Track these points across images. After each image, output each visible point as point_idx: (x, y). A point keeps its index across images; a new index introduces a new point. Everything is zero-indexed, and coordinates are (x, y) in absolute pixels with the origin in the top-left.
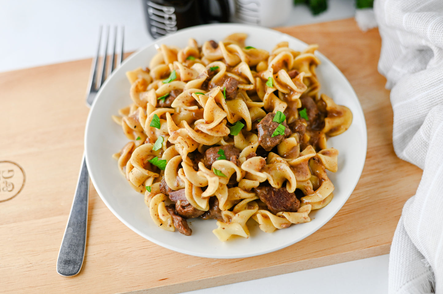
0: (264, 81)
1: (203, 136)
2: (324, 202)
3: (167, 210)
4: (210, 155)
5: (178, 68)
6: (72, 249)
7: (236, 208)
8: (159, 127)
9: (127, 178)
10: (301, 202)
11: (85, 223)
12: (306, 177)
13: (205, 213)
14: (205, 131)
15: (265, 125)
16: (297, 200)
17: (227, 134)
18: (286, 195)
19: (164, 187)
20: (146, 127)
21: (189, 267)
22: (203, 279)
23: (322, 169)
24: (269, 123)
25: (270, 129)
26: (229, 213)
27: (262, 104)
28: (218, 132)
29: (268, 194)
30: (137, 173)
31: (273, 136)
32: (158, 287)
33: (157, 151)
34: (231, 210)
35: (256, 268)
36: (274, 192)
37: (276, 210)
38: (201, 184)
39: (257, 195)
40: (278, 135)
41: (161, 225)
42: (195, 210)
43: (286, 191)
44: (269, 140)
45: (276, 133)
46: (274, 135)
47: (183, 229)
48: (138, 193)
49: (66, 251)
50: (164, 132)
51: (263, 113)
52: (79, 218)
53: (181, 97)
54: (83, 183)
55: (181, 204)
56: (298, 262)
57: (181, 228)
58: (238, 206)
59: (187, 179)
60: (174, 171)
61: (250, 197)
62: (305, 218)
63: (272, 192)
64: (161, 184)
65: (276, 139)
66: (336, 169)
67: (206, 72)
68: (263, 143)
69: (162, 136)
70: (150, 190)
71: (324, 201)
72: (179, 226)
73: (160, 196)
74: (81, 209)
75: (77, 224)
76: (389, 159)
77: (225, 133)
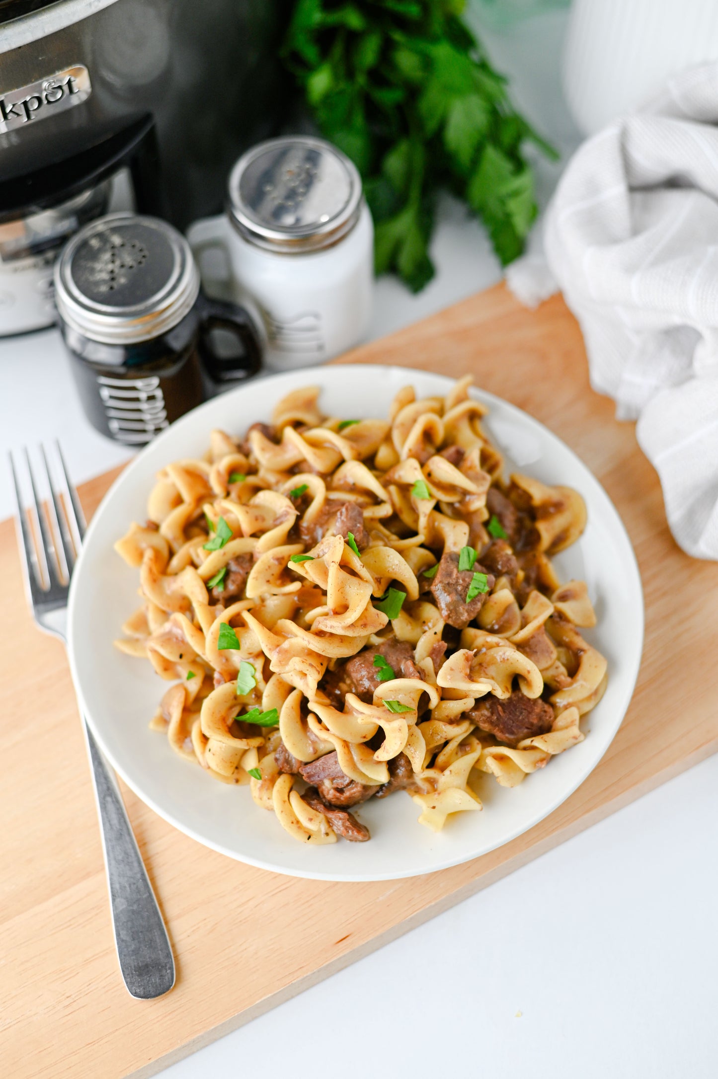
0: (405, 489)
1: (336, 641)
2: (596, 695)
3: (309, 804)
4: (359, 673)
5: (226, 511)
6: (141, 939)
7: (441, 759)
8: (237, 646)
9: (203, 764)
10: (553, 706)
11: (144, 880)
12: (551, 659)
13: (384, 787)
14: (339, 631)
15: (448, 584)
16: (546, 707)
17: (383, 625)
18: (524, 705)
19: (287, 761)
20: (208, 653)
21: (381, 898)
22: (418, 912)
23: (571, 630)
24: (454, 576)
25: (460, 588)
26: (431, 773)
27: (421, 538)
28: (365, 625)
29: (492, 713)
30: (223, 749)
31: (468, 600)
32: (338, 957)
33: (248, 694)
34: (431, 766)
36: (503, 706)
37: (514, 739)
38: (364, 737)
39: (472, 722)
40: (477, 596)
41: (308, 839)
42: (365, 788)
43: (523, 696)
44: (464, 609)
45: (472, 592)
46: (470, 597)
47: (357, 832)
48: (231, 787)
49: (130, 949)
50: (251, 652)
51: (427, 555)
52: (129, 873)
53: (259, 572)
54: (109, 799)
55: (335, 786)
57: (353, 833)
58: (445, 754)
59: (334, 735)
60: (297, 725)
61: (460, 732)
62: (575, 738)
63: (498, 706)
64: (277, 756)
65: (476, 604)
66: (594, 620)
67: (290, 507)
68: (452, 618)
69: (247, 661)
70: (259, 776)
71: (596, 693)
72: (346, 830)
73: (284, 782)
74: (126, 854)
75: (130, 886)
76: (672, 563)
77: (381, 624)
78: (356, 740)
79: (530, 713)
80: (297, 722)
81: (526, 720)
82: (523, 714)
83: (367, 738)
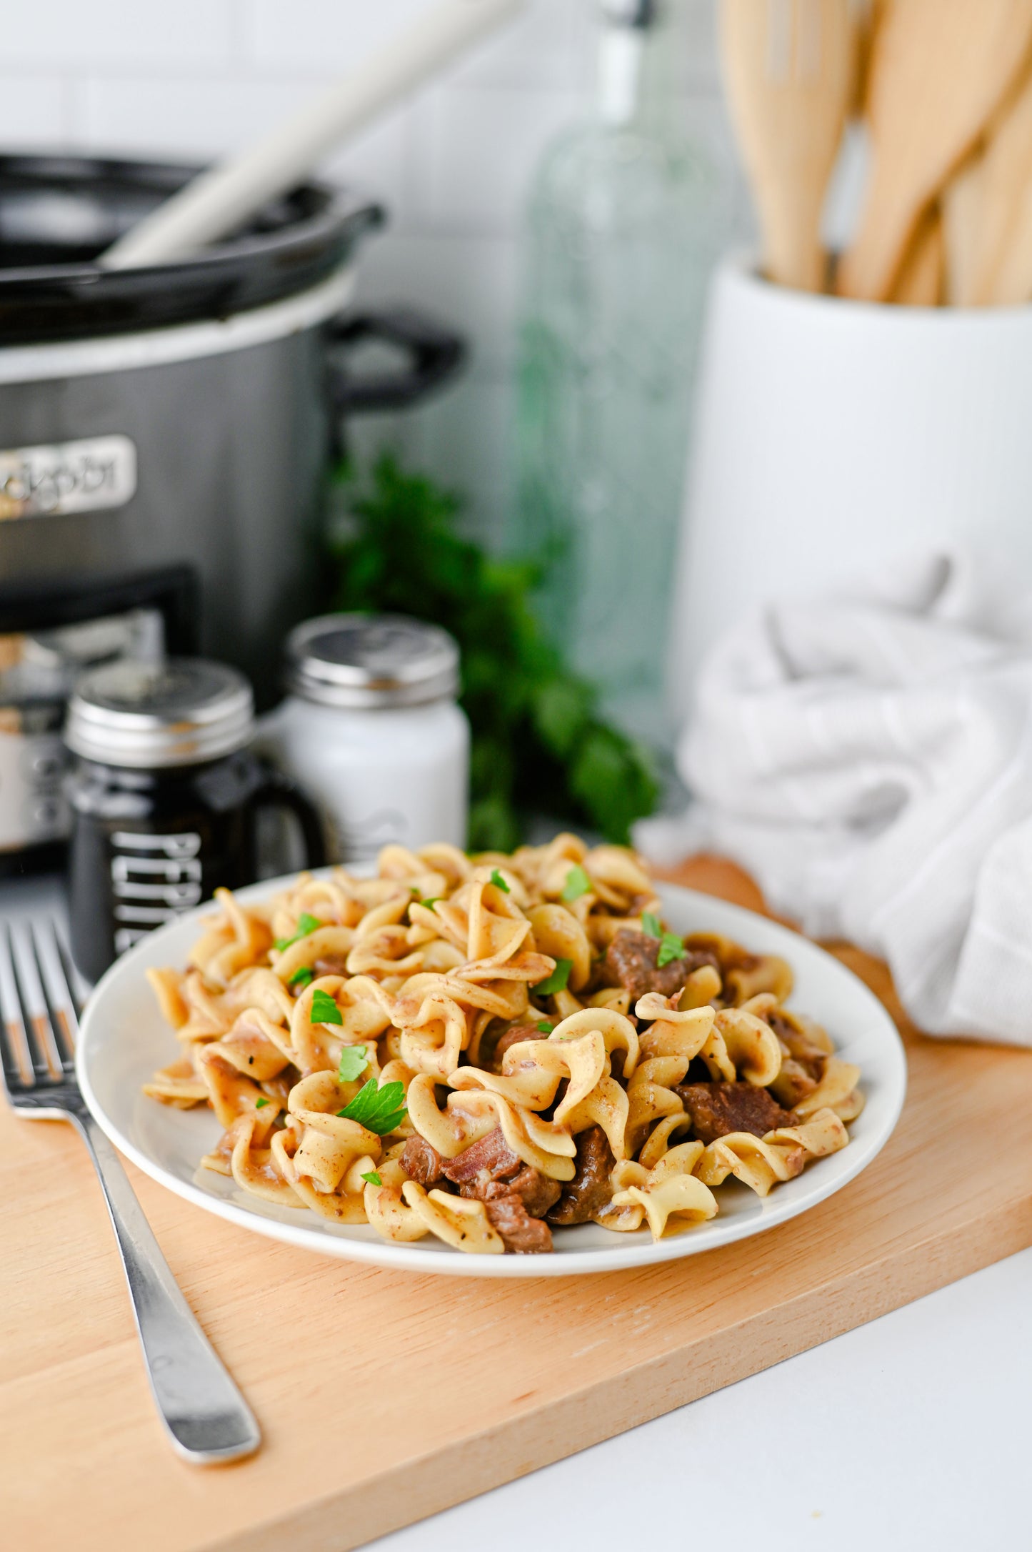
2: (853, 1102)
7: (648, 1150)
8: (339, 1022)
13: (567, 1189)
15: (632, 943)
16: (786, 1112)
17: (550, 969)
18: (755, 1101)
19: (420, 1159)
21: (576, 1355)
24: (638, 936)
25: (647, 949)
26: (636, 1169)
28: (525, 967)
29: (713, 1098)
30: (322, 1147)
31: (661, 964)
34: (636, 1157)
35: (760, 1311)
36: (726, 1094)
38: (537, 1098)
39: (687, 1105)
40: (671, 963)
41: (462, 1238)
42: (542, 1178)
44: (655, 975)
45: (664, 956)
46: (662, 960)
50: (358, 1030)
55: (494, 1175)
56: (857, 1272)
57: (529, 1223)
58: (653, 1141)
59: (492, 1091)
60: (433, 1105)
62: (836, 1129)
63: (720, 1093)
64: (406, 1158)
65: (671, 972)
70: (380, 1182)
72: (520, 1219)
77: (545, 967)
78: (524, 1101)
79: (766, 1113)
80: (430, 1101)
81: (764, 1122)
82: (756, 1112)
83: (540, 1102)
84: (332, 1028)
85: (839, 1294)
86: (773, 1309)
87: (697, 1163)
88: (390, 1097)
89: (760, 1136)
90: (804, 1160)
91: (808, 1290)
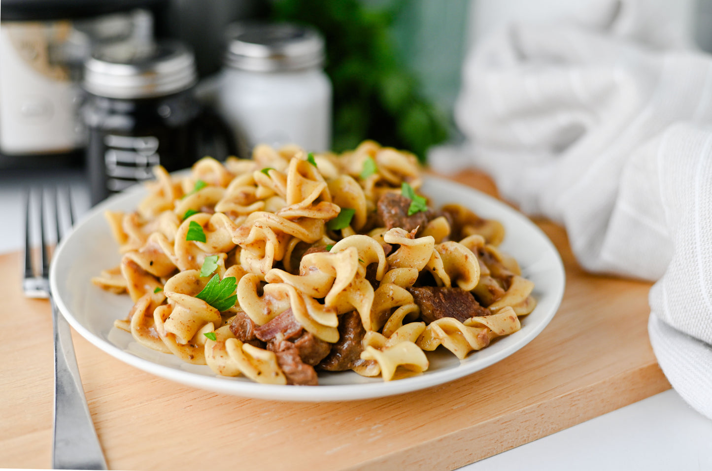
7: (388, 326)
8: (204, 240)
13: (334, 348)
15: (393, 200)
17: (336, 212)
18: (463, 299)
20: (177, 248)
21: (328, 452)
25: (402, 205)
26: (380, 337)
28: (320, 210)
29: (434, 296)
30: (182, 315)
31: (410, 213)
34: (380, 331)
36: (444, 294)
38: (316, 290)
39: (416, 300)
40: (417, 212)
41: (259, 375)
42: (315, 340)
43: (462, 291)
44: (406, 221)
45: (413, 209)
46: (411, 211)
50: (215, 246)
55: (286, 337)
58: (392, 320)
59: (288, 285)
60: (254, 292)
62: (512, 318)
63: (440, 293)
65: (417, 219)
70: (214, 337)
71: (527, 302)
77: (333, 210)
78: (307, 291)
79: (469, 308)
80: (253, 290)
81: (466, 312)
82: (463, 306)
83: (319, 292)
84: (199, 244)
85: (508, 423)
86: (462, 431)
87: (420, 335)
88: (227, 286)
89: (462, 321)
90: (490, 337)
91: (487, 420)
